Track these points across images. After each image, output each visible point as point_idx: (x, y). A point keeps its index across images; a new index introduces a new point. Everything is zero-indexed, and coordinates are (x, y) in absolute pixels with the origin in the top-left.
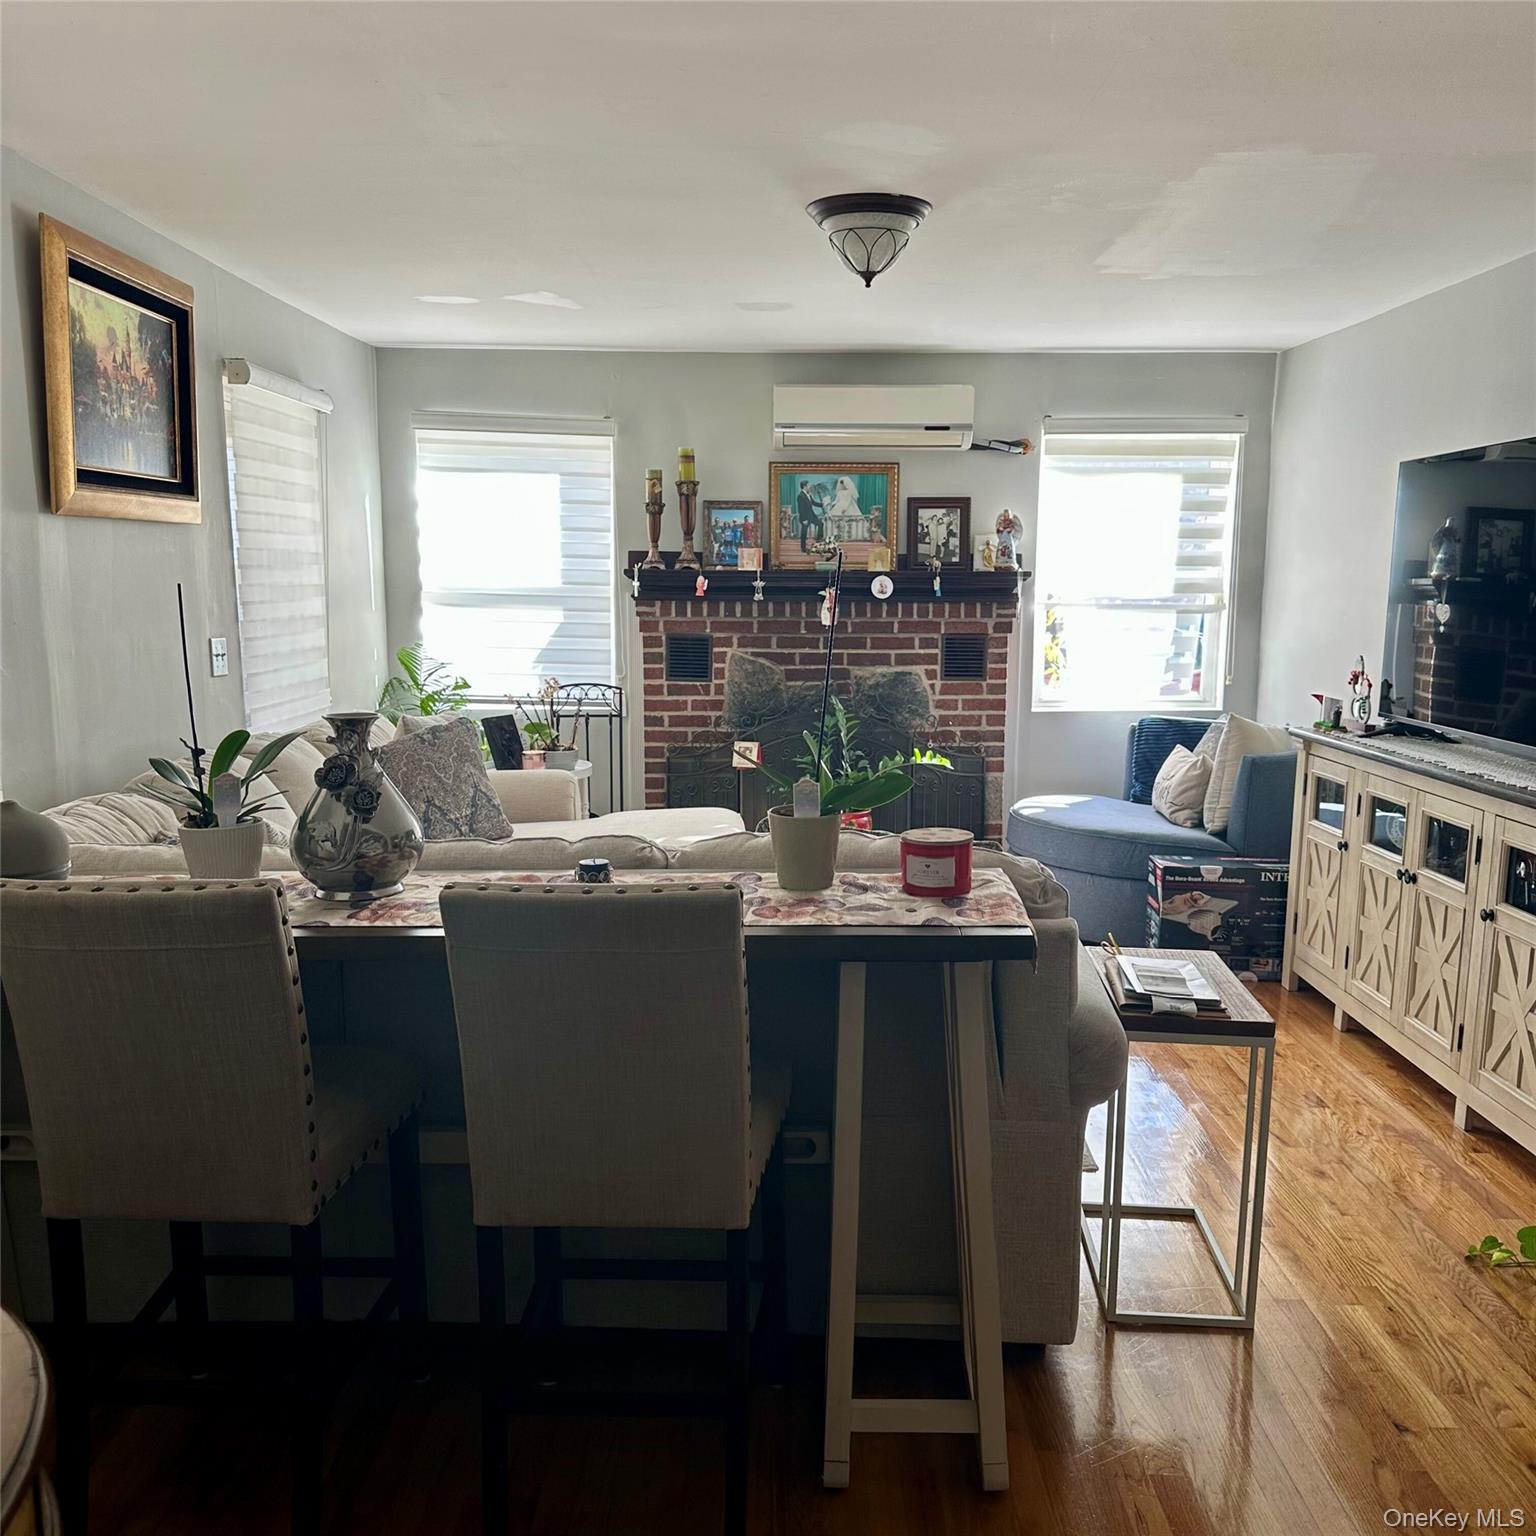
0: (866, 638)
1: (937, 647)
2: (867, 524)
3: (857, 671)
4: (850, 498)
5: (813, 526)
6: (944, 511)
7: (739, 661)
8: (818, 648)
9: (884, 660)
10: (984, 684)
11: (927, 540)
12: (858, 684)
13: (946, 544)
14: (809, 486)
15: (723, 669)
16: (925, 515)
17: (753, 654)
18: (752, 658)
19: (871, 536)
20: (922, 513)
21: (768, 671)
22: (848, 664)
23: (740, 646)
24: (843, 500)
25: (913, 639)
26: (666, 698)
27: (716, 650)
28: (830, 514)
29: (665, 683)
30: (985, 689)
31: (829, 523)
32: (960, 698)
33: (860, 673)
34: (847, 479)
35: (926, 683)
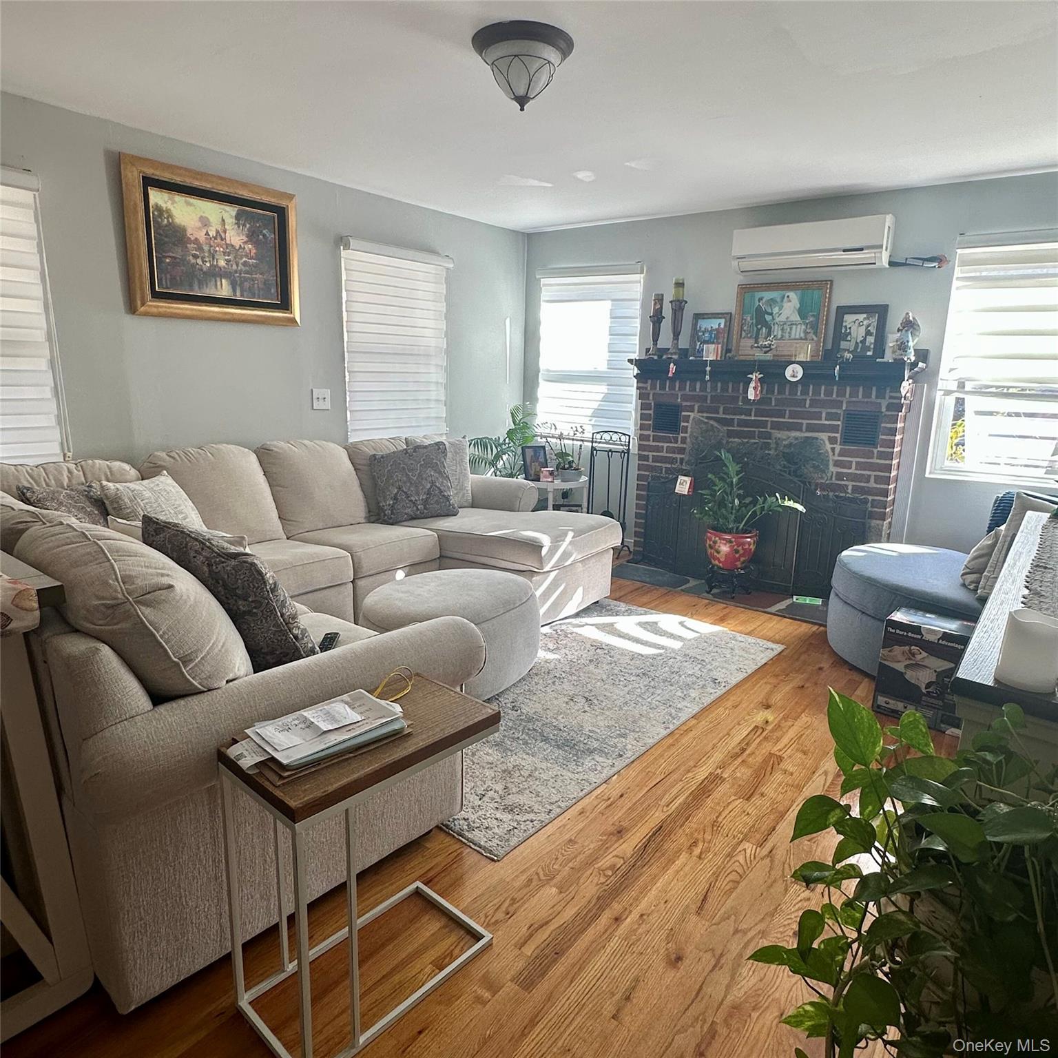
0: (785, 410)
1: (839, 420)
2: (803, 327)
3: (777, 434)
4: (792, 308)
5: (764, 329)
6: (865, 316)
7: (698, 422)
8: (751, 415)
9: (798, 428)
10: (875, 451)
11: (849, 338)
12: (777, 444)
13: (863, 341)
14: (764, 300)
15: (687, 427)
16: (849, 319)
17: (707, 418)
18: (706, 421)
19: (805, 336)
20: (847, 317)
21: (715, 430)
22: (771, 429)
23: (698, 412)
24: (788, 308)
25: (821, 413)
26: (651, 443)
27: (683, 413)
28: (777, 320)
29: (652, 434)
30: (875, 455)
31: (776, 326)
32: (854, 460)
33: (779, 436)
34: (792, 294)
35: (828, 446)
